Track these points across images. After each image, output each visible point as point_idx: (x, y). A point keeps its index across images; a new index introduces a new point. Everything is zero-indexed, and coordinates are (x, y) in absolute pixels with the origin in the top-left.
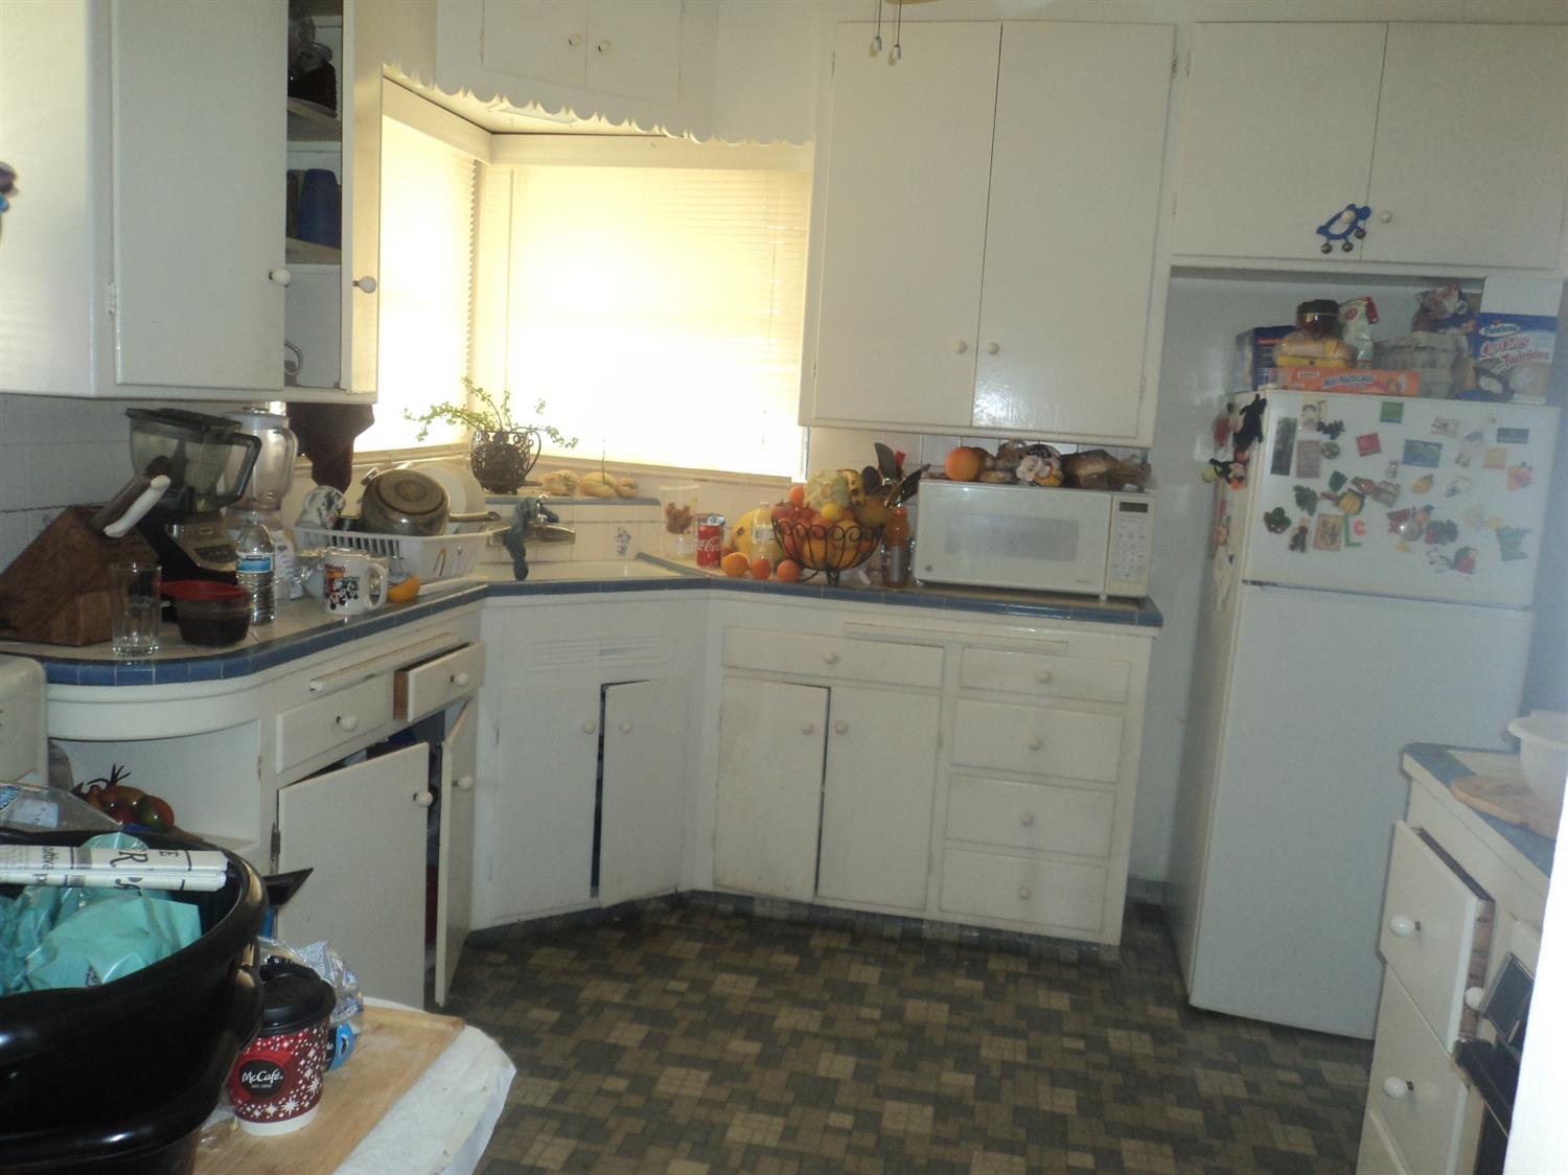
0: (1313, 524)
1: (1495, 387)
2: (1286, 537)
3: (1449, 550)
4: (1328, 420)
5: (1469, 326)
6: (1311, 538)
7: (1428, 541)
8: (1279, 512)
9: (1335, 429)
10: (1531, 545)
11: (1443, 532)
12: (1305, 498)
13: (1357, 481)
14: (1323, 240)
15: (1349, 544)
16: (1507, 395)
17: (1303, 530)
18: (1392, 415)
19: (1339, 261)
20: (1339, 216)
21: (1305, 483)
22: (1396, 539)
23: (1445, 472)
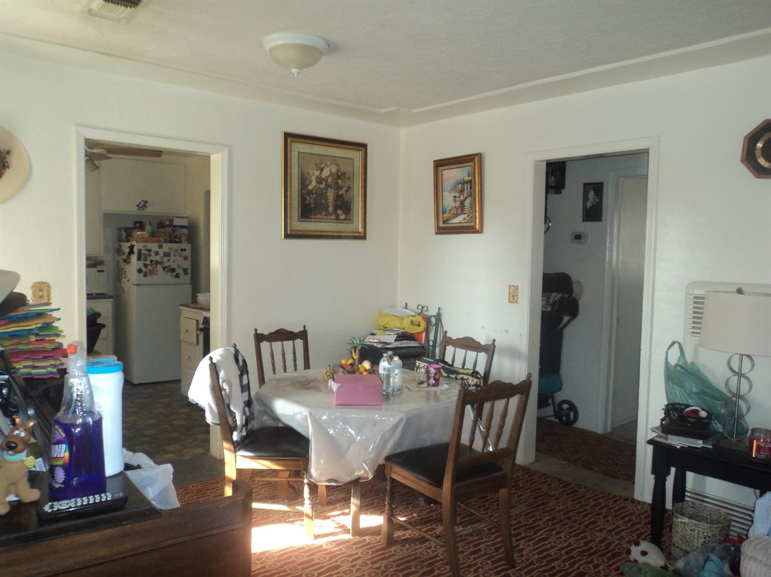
0: (148, 270)
1: (178, 240)
2: (142, 275)
3: (174, 274)
4: (148, 249)
5: (172, 228)
6: (148, 273)
7: (171, 272)
8: (140, 269)
9: (150, 251)
10: (189, 271)
11: (173, 270)
12: (145, 266)
13: (155, 261)
14: (137, 208)
15: (155, 274)
16: (180, 242)
17: (146, 272)
18: (160, 247)
19: (142, 212)
20: (141, 203)
21: (145, 262)
22: (164, 272)
23: (172, 258)
